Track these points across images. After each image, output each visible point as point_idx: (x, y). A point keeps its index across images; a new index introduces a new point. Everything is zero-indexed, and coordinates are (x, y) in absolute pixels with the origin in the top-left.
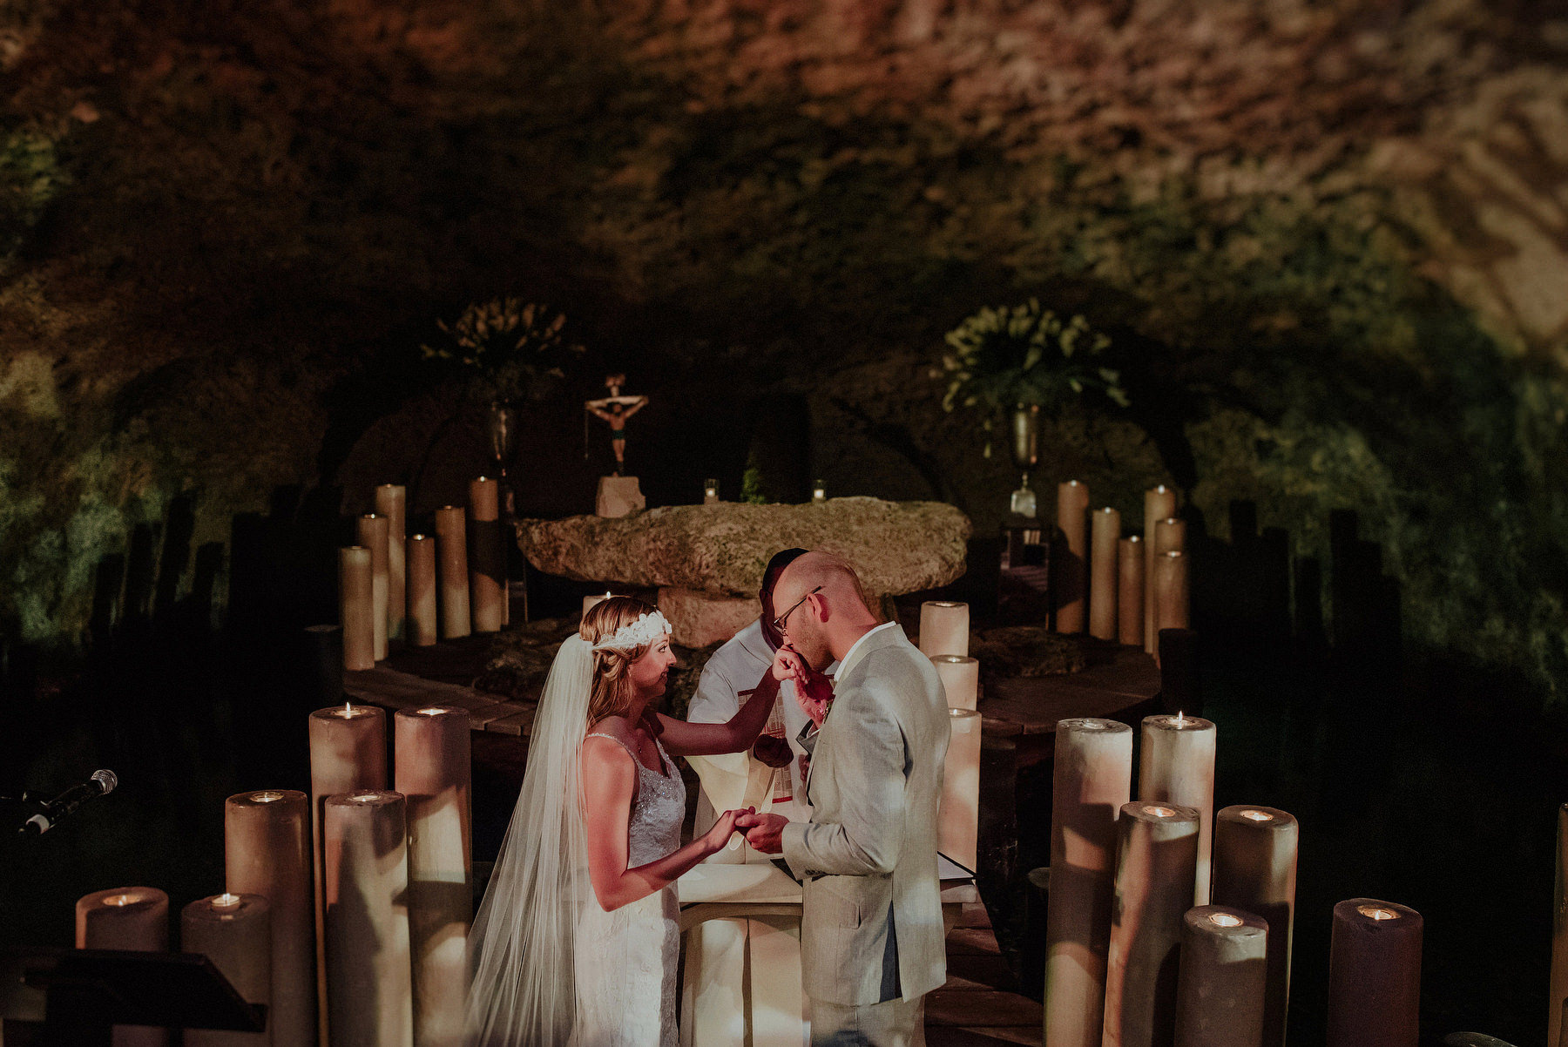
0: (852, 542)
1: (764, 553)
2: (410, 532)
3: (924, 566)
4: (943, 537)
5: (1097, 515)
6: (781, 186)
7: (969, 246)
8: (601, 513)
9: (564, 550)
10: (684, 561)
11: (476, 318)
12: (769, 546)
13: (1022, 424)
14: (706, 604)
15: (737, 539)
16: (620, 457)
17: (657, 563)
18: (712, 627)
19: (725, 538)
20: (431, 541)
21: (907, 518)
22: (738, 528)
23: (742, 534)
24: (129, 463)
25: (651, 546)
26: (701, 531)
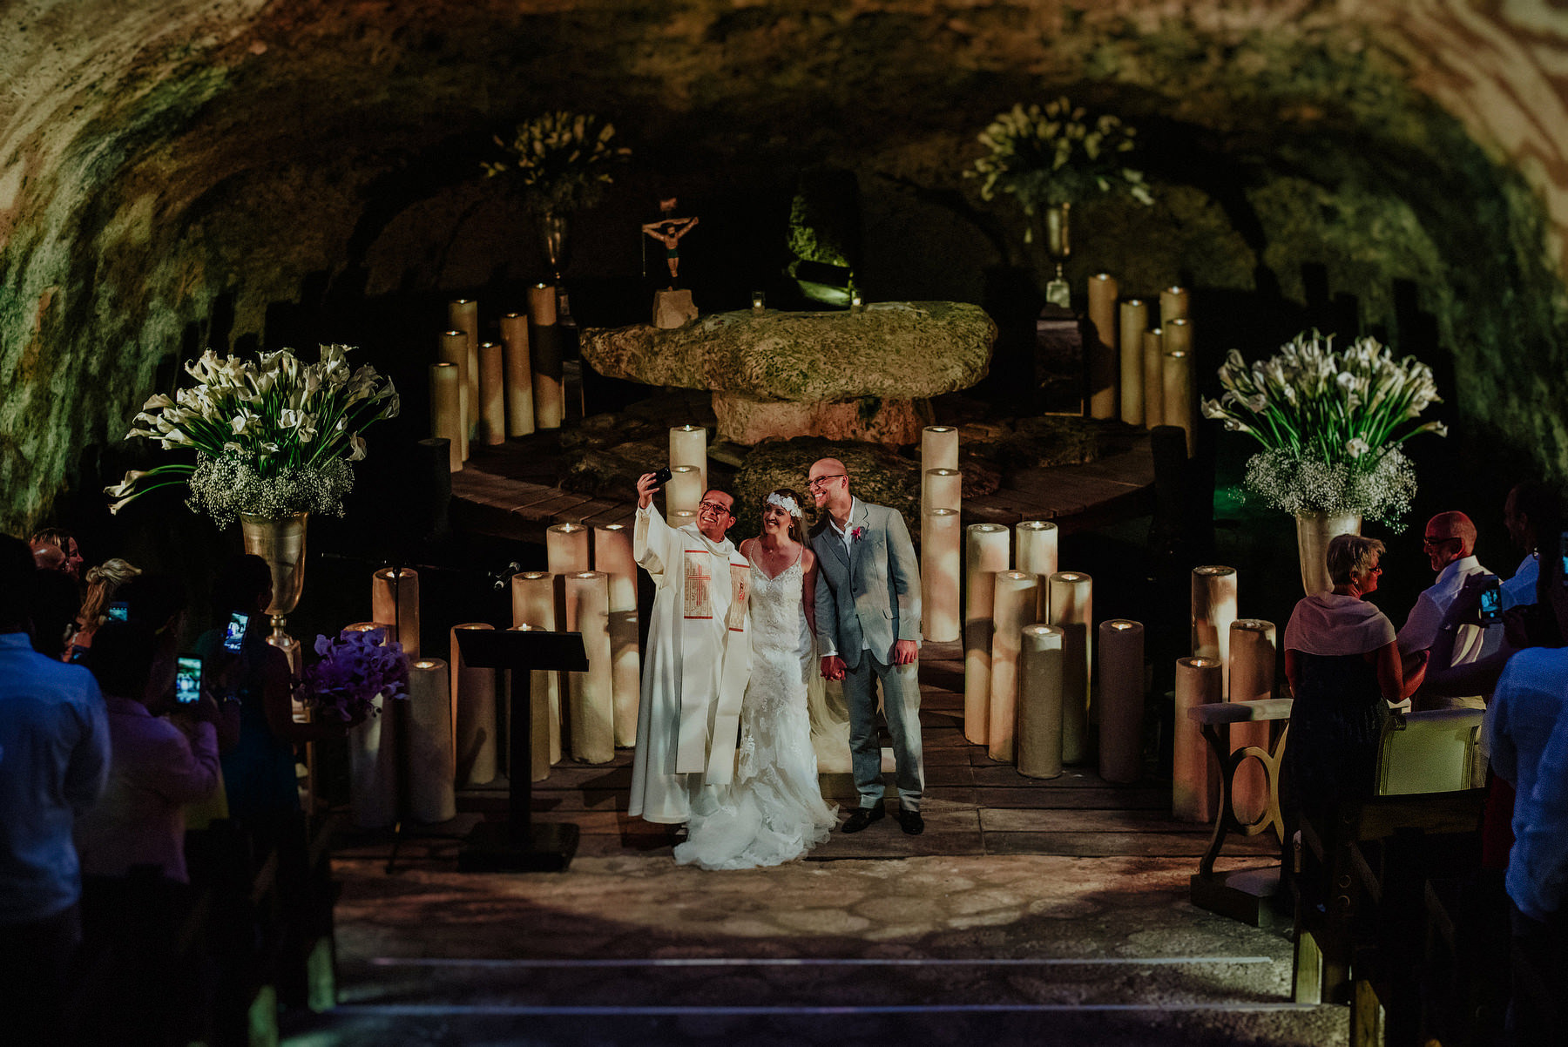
0: (885, 351)
1: (806, 366)
2: (481, 341)
3: (949, 371)
4: (967, 343)
5: (1124, 307)
6: (816, 22)
7: (996, 59)
8: (659, 325)
9: (626, 358)
10: (737, 372)
11: (531, 140)
12: (812, 358)
13: (1054, 220)
14: (756, 406)
15: (782, 353)
16: (675, 274)
17: (712, 372)
18: (762, 426)
19: (772, 352)
20: (499, 348)
21: (936, 326)
22: (783, 343)
23: (787, 348)
24: (185, 267)
25: (707, 357)
26: (751, 345)
